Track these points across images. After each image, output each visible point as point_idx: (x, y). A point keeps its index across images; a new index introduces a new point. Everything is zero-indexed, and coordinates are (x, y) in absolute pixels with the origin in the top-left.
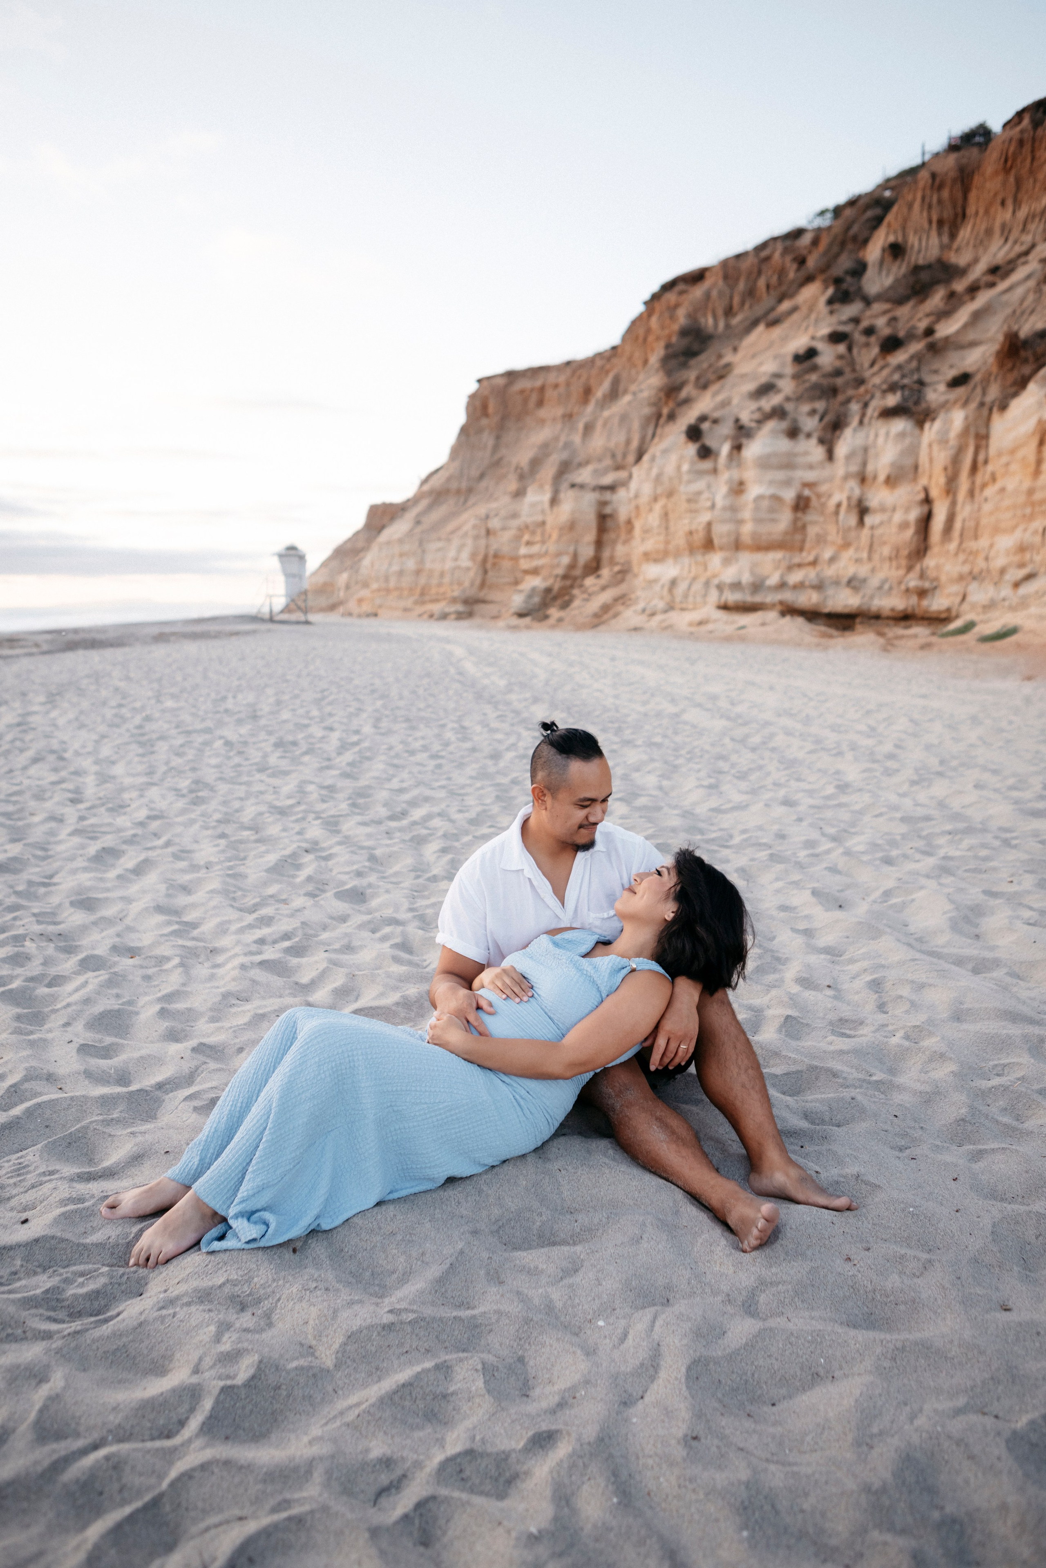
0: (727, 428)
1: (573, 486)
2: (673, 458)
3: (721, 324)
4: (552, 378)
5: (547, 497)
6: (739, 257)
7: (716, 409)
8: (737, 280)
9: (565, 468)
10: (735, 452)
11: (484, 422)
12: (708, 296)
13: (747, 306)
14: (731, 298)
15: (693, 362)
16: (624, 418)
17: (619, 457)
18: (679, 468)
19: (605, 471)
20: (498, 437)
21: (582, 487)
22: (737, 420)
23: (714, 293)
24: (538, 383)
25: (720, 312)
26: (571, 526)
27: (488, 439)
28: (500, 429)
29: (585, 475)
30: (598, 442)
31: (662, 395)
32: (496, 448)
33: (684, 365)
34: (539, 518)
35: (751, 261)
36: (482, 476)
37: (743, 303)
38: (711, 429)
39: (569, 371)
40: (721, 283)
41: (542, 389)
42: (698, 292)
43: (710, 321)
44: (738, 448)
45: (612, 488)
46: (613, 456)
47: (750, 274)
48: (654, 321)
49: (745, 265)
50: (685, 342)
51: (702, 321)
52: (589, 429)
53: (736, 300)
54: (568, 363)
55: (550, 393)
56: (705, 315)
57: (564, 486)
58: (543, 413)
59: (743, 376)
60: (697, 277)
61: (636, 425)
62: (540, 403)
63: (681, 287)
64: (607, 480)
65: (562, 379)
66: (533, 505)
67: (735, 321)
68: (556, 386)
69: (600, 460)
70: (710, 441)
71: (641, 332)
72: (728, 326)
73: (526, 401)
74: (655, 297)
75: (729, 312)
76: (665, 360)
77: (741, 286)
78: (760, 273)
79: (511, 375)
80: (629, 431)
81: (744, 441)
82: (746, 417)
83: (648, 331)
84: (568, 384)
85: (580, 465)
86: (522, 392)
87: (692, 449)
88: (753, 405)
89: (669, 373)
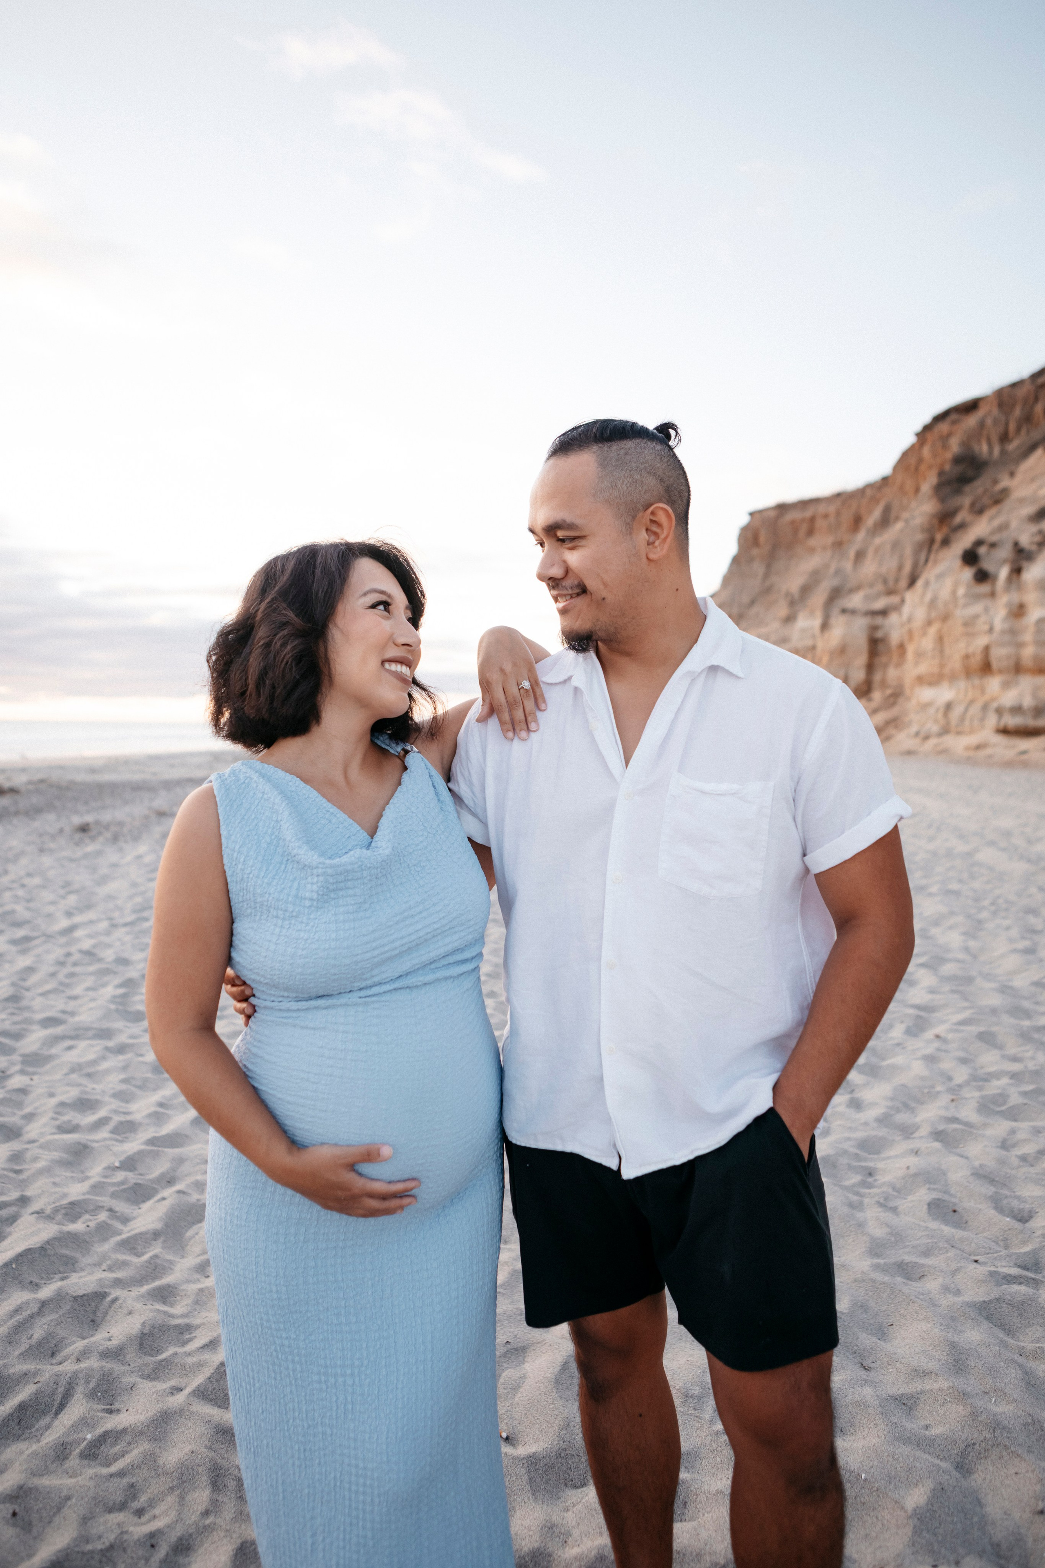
0: (1005, 552)
1: (844, 611)
2: (948, 583)
3: (997, 451)
4: (822, 509)
5: (817, 622)
6: (1014, 385)
7: (993, 532)
8: (1013, 407)
9: (835, 594)
10: (1014, 576)
11: (755, 551)
12: (982, 424)
13: (1024, 431)
14: (1007, 424)
15: (967, 488)
16: (896, 545)
17: (891, 583)
18: (954, 592)
19: (878, 596)
20: (769, 567)
21: (853, 612)
22: (1016, 544)
23: (989, 421)
24: (808, 513)
25: (995, 439)
26: (842, 650)
27: (759, 568)
28: (770, 559)
29: (856, 601)
30: (869, 568)
31: (935, 522)
32: (766, 576)
33: (958, 491)
34: (809, 642)
35: (1027, 388)
36: (752, 602)
37: (1018, 430)
38: (988, 553)
39: (839, 502)
40: (995, 411)
41: (812, 520)
42: (972, 421)
43: (985, 448)
44: (1017, 571)
45: (884, 613)
46: (885, 581)
47: (1025, 401)
48: (926, 451)
49: (1021, 393)
50: (959, 469)
51: (976, 448)
52: (860, 556)
53: (1012, 427)
54: (839, 495)
55: (820, 523)
56: (979, 441)
57: (835, 611)
58: (813, 542)
59: (1022, 501)
60: (971, 407)
61: (908, 551)
62: (810, 532)
63: (954, 416)
64: (879, 604)
65: (832, 509)
66: (803, 630)
67: (1011, 447)
68: (826, 516)
69: (871, 585)
70: (987, 565)
71: (913, 461)
72: (1003, 452)
73: (796, 531)
74: (927, 428)
75: (1004, 438)
76: (939, 489)
77: (1018, 412)
78: (1036, 399)
79: (782, 508)
80: (901, 557)
81: (1025, 564)
82: (1026, 540)
83: (920, 460)
84: (838, 514)
85: (851, 591)
86: (793, 522)
87: (968, 573)
88: (1034, 528)
89: (942, 500)
